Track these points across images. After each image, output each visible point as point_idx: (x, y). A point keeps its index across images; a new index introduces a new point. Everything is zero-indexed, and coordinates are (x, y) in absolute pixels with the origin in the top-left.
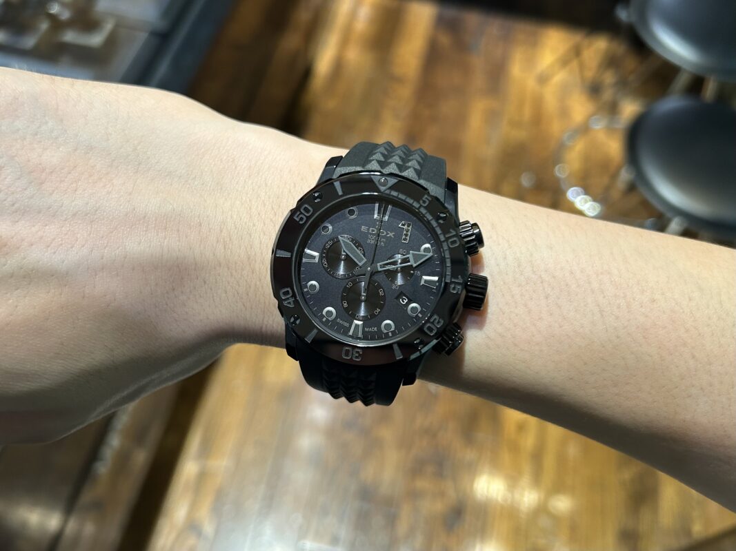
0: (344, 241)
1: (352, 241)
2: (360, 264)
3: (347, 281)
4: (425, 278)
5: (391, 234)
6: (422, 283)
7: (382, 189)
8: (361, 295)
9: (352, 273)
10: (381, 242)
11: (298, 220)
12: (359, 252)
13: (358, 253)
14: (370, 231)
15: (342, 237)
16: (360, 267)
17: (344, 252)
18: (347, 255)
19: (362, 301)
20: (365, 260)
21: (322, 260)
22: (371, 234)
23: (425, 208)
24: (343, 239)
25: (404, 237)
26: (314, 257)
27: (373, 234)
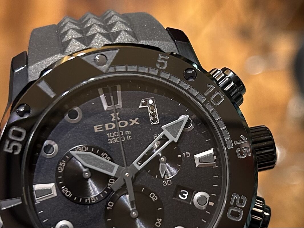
0: (79, 155)
1: (90, 150)
2: (113, 174)
3: (104, 202)
4: (197, 156)
5: (134, 122)
6: (197, 164)
7: (103, 68)
8: (129, 212)
9: (107, 190)
10: (126, 136)
11: (11, 151)
12: (104, 159)
13: (103, 162)
14: (107, 128)
15: (74, 150)
16: (115, 178)
17: (85, 167)
18: (90, 170)
19: (135, 219)
20: (117, 166)
21: (61, 190)
22: (109, 131)
23: (167, 71)
24: (76, 152)
25: (151, 118)
26: (49, 191)
27: (113, 131)
